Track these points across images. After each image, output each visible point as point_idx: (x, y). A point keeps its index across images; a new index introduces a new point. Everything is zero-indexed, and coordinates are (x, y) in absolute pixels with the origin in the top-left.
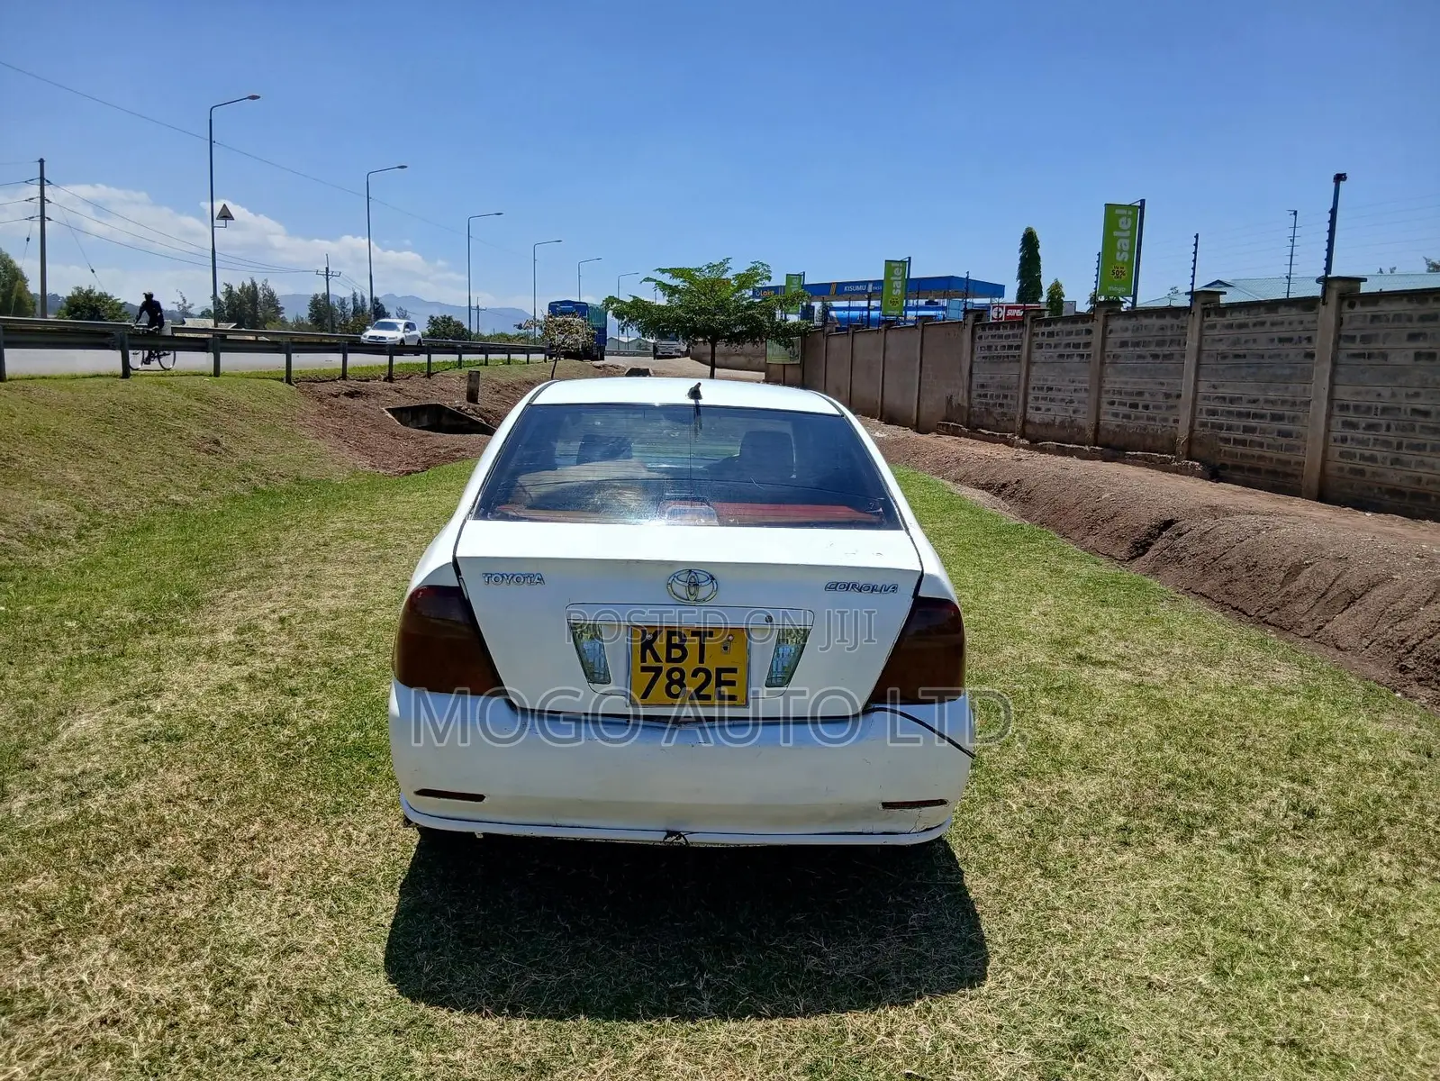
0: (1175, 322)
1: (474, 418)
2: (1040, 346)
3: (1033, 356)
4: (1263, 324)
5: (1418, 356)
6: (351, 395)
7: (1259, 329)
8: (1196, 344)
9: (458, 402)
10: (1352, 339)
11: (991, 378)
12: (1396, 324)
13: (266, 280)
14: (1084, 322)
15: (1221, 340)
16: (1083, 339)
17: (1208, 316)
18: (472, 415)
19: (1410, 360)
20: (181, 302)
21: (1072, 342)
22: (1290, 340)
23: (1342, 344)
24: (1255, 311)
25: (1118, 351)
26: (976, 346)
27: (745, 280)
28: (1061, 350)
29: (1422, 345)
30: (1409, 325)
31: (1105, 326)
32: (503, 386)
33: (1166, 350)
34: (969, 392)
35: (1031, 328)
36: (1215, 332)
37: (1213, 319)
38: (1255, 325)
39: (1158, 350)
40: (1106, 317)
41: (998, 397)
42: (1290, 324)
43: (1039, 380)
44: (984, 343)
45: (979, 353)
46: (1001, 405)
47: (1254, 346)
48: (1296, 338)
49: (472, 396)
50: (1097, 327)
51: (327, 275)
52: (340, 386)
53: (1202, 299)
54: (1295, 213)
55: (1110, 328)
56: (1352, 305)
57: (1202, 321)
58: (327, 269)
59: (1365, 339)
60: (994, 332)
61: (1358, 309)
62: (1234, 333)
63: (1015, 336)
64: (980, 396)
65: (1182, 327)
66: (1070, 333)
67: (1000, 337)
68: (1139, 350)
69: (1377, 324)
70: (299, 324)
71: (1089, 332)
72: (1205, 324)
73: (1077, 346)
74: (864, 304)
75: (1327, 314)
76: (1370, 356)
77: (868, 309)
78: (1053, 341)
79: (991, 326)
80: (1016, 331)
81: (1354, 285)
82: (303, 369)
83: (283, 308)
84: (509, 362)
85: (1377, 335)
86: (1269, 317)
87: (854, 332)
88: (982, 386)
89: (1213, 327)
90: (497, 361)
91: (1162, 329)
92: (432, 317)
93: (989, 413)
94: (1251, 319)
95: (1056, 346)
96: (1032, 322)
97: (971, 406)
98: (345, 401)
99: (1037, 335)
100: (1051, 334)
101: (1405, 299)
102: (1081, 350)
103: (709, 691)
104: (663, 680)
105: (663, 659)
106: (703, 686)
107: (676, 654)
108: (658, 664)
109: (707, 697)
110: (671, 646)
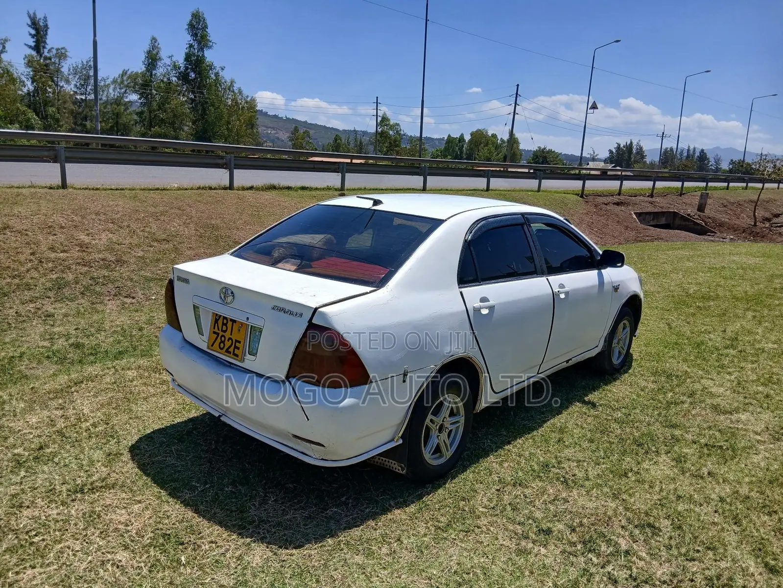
1: (698, 221)
6: (618, 204)
9: (692, 211)
13: (639, 141)
18: (698, 219)
20: (592, 154)
32: (730, 203)
49: (701, 208)
51: (663, 137)
52: (616, 199)
58: (663, 133)
70: (652, 165)
82: (596, 189)
83: (646, 156)
84: (746, 188)
90: (738, 187)
92: (732, 160)
98: (611, 207)
103: (231, 350)
104: (219, 340)
105: (220, 329)
106: (230, 347)
107: (224, 328)
108: (218, 332)
109: (230, 353)
110: (223, 324)
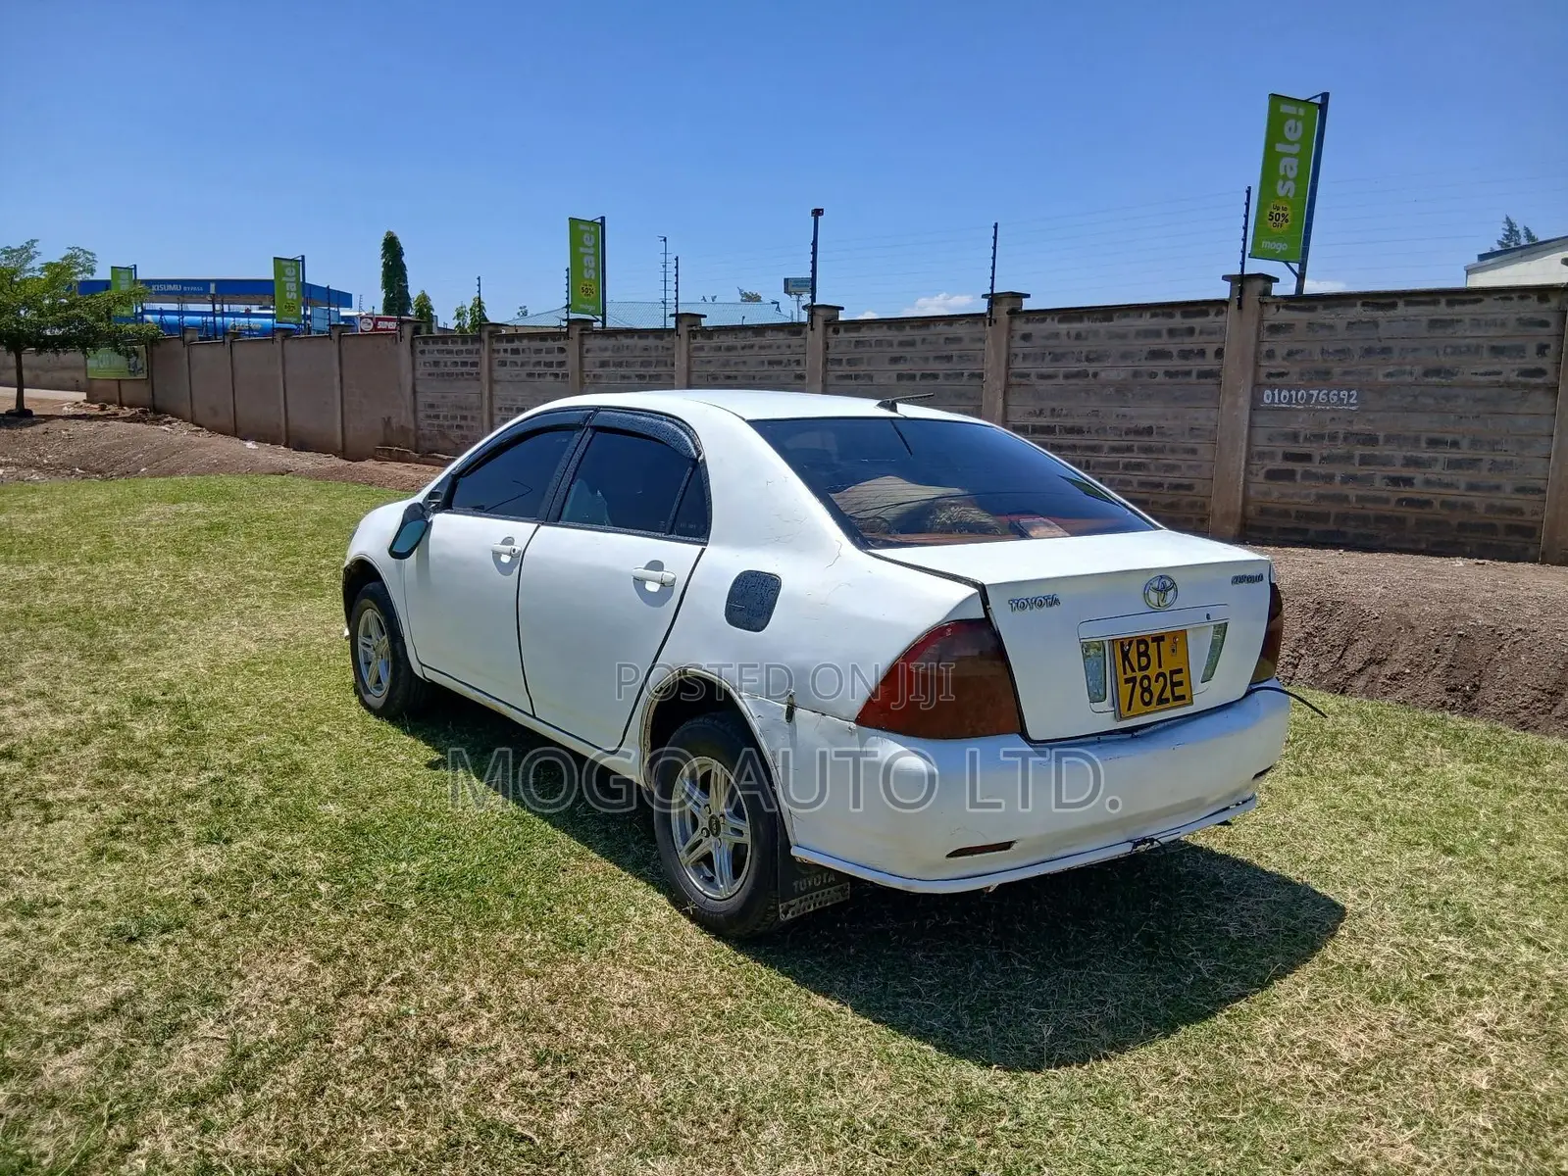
0: (658, 342)
2: (503, 364)
3: (495, 375)
4: (752, 347)
5: (900, 377)
7: (747, 352)
8: (685, 365)
10: (839, 362)
11: (443, 397)
12: (878, 349)
14: (554, 340)
15: (710, 362)
16: (557, 357)
17: (695, 338)
19: (894, 380)
21: (543, 360)
22: (779, 363)
23: (829, 367)
24: (741, 335)
25: (598, 371)
26: (418, 361)
27: (57, 273)
28: (529, 369)
29: (901, 367)
30: (890, 349)
31: (581, 345)
33: (652, 370)
34: (415, 411)
35: (490, 344)
36: (702, 354)
37: (700, 341)
38: (743, 348)
39: (642, 371)
40: (582, 335)
41: (454, 418)
42: (778, 347)
43: (506, 399)
44: (428, 358)
45: (421, 370)
46: (459, 427)
47: (744, 369)
48: (785, 361)
50: (572, 346)
53: (686, 321)
54: (665, 240)
55: (586, 347)
56: (836, 331)
57: (689, 343)
59: (850, 362)
60: (440, 346)
61: (842, 334)
62: (723, 355)
63: (469, 352)
64: (429, 417)
65: (668, 349)
66: (538, 351)
67: (450, 352)
68: (622, 371)
69: (860, 350)
71: (562, 350)
72: (692, 346)
73: (549, 364)
74: (208, 308)
75: (815, 338)
76: (857, 377)
77: (213, 314)
78: (519, 358)
79: (436, 340)
80: (469, 346)
81: (834, 313)
85: (862, 359)
86: (757, 341)
87: (231, 342)
88: (432, 406)
89: (701, 349)
91: (646, 349)
93: (444, 436)
94: (740, 343)
95: (523, 365)
96: (490, 337)
97: (418, 427)
99: (498, 351)
100: (515, 351)
101: (885, 327)
102: (555, 370)
103: (1168, 694)
104: (1138, 690)
105: (1136, 667)
106: (1163, 690)
107: (1144, 661)
108: (1134, 674)
109: (1167, 700)
110: (1140, 655)
